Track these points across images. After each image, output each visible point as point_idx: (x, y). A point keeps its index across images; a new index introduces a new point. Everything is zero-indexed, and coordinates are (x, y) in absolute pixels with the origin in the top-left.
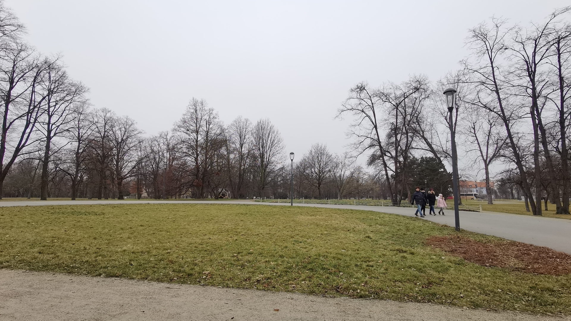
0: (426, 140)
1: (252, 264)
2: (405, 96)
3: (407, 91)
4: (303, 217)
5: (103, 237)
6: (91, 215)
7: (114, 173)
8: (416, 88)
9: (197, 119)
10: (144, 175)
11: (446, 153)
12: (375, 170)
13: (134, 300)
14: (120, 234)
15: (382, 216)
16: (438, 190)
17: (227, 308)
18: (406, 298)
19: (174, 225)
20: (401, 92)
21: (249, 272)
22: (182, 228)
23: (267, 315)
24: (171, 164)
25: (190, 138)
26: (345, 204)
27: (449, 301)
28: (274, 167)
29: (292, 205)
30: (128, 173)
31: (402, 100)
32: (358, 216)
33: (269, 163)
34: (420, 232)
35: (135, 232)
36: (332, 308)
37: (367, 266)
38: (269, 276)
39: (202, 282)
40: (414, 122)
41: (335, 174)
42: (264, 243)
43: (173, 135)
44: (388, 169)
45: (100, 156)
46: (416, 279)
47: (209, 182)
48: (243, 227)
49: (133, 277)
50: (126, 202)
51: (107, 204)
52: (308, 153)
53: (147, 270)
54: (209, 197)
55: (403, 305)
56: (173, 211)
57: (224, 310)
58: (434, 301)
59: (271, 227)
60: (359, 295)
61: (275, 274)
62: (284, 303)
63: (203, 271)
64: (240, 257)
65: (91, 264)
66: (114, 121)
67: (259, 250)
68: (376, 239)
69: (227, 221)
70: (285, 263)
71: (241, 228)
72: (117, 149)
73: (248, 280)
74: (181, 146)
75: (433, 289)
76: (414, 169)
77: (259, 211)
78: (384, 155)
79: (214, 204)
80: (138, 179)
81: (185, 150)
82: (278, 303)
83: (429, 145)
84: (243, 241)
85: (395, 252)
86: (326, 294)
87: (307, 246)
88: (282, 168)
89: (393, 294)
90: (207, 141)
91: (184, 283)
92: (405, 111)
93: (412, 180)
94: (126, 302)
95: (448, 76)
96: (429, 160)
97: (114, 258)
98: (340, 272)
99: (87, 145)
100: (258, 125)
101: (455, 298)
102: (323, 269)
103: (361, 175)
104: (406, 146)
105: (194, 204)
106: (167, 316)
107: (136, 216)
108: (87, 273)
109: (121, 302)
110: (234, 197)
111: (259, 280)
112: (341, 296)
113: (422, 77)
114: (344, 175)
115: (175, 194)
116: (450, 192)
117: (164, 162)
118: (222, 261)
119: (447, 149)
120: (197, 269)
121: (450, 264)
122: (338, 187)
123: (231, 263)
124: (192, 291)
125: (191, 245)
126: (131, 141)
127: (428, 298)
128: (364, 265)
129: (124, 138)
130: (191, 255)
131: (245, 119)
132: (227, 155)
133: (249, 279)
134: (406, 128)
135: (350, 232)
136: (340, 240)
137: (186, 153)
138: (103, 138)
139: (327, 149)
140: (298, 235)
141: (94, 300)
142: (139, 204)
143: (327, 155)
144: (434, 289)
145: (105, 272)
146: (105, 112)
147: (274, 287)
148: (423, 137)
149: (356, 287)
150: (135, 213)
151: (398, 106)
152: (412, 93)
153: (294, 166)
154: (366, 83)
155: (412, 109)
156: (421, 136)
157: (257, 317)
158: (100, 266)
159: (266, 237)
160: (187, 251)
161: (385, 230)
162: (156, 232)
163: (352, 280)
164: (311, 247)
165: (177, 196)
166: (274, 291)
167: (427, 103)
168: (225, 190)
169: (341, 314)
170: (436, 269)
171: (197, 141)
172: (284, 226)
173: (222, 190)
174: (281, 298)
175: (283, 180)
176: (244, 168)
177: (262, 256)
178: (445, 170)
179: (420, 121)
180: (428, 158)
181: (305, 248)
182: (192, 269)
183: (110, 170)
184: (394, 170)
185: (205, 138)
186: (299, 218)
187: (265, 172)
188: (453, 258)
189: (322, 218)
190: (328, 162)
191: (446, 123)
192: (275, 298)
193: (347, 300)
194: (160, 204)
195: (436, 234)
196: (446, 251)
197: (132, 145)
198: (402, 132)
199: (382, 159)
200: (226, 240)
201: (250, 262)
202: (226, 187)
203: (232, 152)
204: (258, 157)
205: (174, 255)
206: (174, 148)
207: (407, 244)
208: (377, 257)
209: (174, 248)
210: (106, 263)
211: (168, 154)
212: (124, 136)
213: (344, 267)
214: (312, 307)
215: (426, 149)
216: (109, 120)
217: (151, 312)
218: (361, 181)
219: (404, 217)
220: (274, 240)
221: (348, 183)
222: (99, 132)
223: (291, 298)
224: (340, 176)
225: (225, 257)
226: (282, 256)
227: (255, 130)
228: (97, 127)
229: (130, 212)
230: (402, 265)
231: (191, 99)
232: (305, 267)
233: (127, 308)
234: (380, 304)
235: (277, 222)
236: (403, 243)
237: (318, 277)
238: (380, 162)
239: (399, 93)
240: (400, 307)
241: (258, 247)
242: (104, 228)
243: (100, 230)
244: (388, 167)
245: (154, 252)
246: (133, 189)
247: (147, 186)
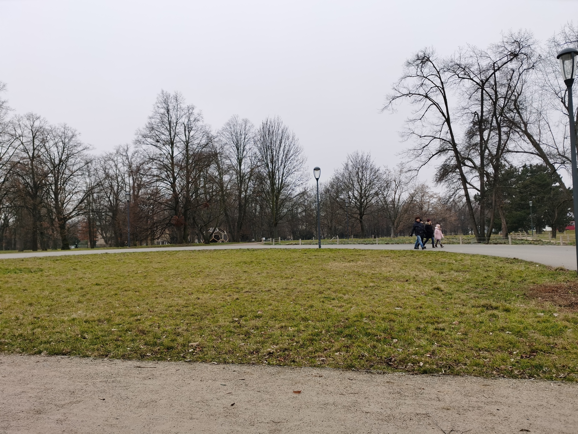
0: (530, 137)
1: (261, 332)
2: (496, 68)
3: (498, 59)
4: (337, 263)
5: (42, 302)
6: (23, 273)
7: (52, 212)
8: (512, 53)
9: (170, 123)
10: (98, 212)
11: (563, 156)
12: (448, 189)
13: (90, 384)
14: (67, 297)
15: (459, 258)
16: (550, 216)
17: (225, 392)
18: (494, 372)
19: (145, 281)
20: (489, 61)
21: (257, 342)
22: (157, 285)
23: (284, 399)
24: (136, 193)
25: (162, 153)
26: (401, 243)
27: (562, 375)
28: (290, 191)
29: (320, 247)
30: (74, 210)
31: (490, 74)
32: (421, 259)
33: (283, 186)
34: (520, 280)
35: (88, 294)
36: (380, 389)
37: (436, 329)
38: (286, 346)
39: (188, 357)
40: (510, 110)
41: (385, 198)
42: (278, 301)
43: (137, 149)
44: (468, 186)
45: (30, 187)
46: (512, 346)
47: (194, 219)
48: (247, 281)
49: (87, 354)
50: (73, 252)
51: (46, 257)
52: (343, 167)
53: (107, 344)
54: (196, 241)
55: (489, 382)
56: (144, 262)
57: (221, 394)
58: (538, 375)
59: (289, 280)
60: (422, 369)
61: (295, 344)
62: (309, 383)
63: (189, 342)
64: (242, 322)
65: (26, 338)
66: (46, 133)
67: (271, 311)
68: (450, 291)
69: (223, 273)
70: (311, 328)
71: (244, 282)
72: (54, 175)
73: (255, 353)
74: (150, 165)
75: (537, 360)
76: (511, 184)
77: (270, 257)
78: (462, 165)
79: (203, 251)
80: (89, 218)
81: (155, 172)
82: (299, 382)
83: (536, 145)
84: (247, 300)
85: (479, 309)
86: (371, 368)
87: (343, 304)
88: (303, 193)
89: (475, 368)
90: (187, 156)
91: (162, 360)
92: (496, 92)
93: (509, 202)
94: (79, 387)
95: (567, 30)
96: (535, 170)
97: (59, 330)
98: (393, 338)
99: (9, 171)
100: (263, 128)
101: (573, 371)
102: (368, 334)
103: (426, 198)
104: (498, 148)
105: (174, 251)
106: (137, 404)
107: (90, 271)
108: (21, 351)
109: (72, 388)
110: (233, 240)
111: (271, 352)
112: (394, 372)
113: (523, 34)
114: (399, 199)
115: (146, 239)
116: (571, 219)
117: (126, 191)
118: (216, 329)
119: (565, 150)
120: (180, 340)
121: (567, 323)
122: (390, 218)
123: (230, 331)
124: (173, 370)
125: (171, 309)
126: (73, 161)
127: (530, 371)
128: (431, 328)
129: (63, 158)
130: (171, 322)
131: (243, 120)
132: (219, 177)
133: (257, 351)
134: (497, 119)
135: (409, 282)
136: (393, 295)
137: (157, 176)
138: (33, 158)
139: (371, 161)
140: (329, 289)
141: (33, 386)
142: (92, 255)
143: (371, 169)
144: (539, 359)
145: (46, 349)
146: (31, 119)
147: (294, 361)
148: (526, 133)
149: (417, 358)
150: (88, 267)
151: (483, 84)
152: (507, 63)
153: (322, 189)
154: (431, 50)
155: (506, 88)
156: (522, 131)
157: (268, 402)
158: (39, 341)
159: (281, 294)
160: (166, 317)
161: (464, 278)
162: (119, 292)
163: (411, 350)
164: (350, 305)
165: (149, 242)
166: (293, 366)
167: (531, 76)
168: (220, 230)
169: (394, 396)
170: (544, 332)
171: (172, 157)
172: (309, 277)
173: (214, 230)
174: (304, 376)
175: (305, 211)
176: (246, 196)
177: (276, 320)
178: (562, 184)
179: (521, 106)
180: (534, 166)
181: (341, 307)
182: (173, 341)
183: (46, 207)
184: (479, 188)
185: (185, 151)
186: (331, 265)
187: (278, 200)
188: (570, 315)
189: (367, 264)
190: (374, 180)
191: (564, 109)
192: (295, 375)
193: (403, 377)
194: (124, 254)
195: (546, 281)
196: (560, 306)
197: (75, 168)
198: (491, 126)
199: (458, 170)
200: (222, 300)
201: (258, 329)
202: (220, 225)
203: (227, 172)
204: (265, 177)
205: (146, 323)
206: (138, 169)
207: (499, 296)
208: (451, 317)
209: (146, 314)
210: (48, 337)
211: (131, 178)
212: (62, 154)
213: (399, 332)
214: (350, 387)
215: (531, 151)
216: (38, 131)
217: (114, 400)
218: (426, 207)
219: (495, 258)
220: (294, 298)
221: (406, 211)
222: (26, 150)
223: (318, 375)
224: (393, 201)
225: (221, 322)
226: (305, 319)
227: (259, 137)
228: (22, 143)
229: (80, 266)
230: (490, 327)
231: (160, 92)
232: (339, 333)
233: (80, 395)
234: (454, 382)
235: (298, 271)
236: (492, 295)
237: (359, 346)
238: (455, 176)
239: (485, 63)
240: (486, 385)
241: (270, 307)
242: (43, 290)
243: (37, 292)
244: (469, 184)
245: (117, 320)
246: (84, 233)
247: (104, 229)
